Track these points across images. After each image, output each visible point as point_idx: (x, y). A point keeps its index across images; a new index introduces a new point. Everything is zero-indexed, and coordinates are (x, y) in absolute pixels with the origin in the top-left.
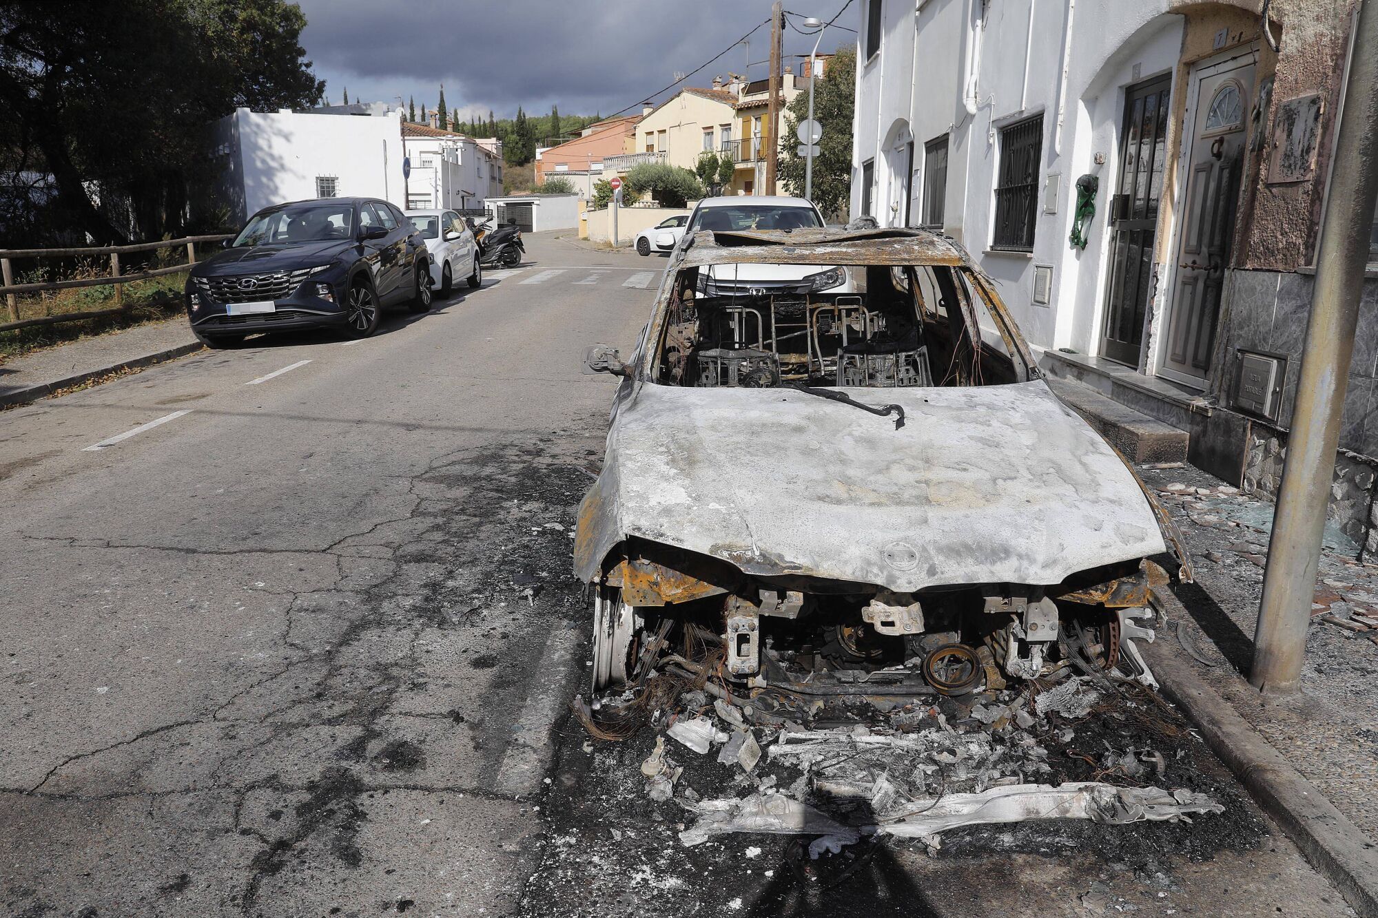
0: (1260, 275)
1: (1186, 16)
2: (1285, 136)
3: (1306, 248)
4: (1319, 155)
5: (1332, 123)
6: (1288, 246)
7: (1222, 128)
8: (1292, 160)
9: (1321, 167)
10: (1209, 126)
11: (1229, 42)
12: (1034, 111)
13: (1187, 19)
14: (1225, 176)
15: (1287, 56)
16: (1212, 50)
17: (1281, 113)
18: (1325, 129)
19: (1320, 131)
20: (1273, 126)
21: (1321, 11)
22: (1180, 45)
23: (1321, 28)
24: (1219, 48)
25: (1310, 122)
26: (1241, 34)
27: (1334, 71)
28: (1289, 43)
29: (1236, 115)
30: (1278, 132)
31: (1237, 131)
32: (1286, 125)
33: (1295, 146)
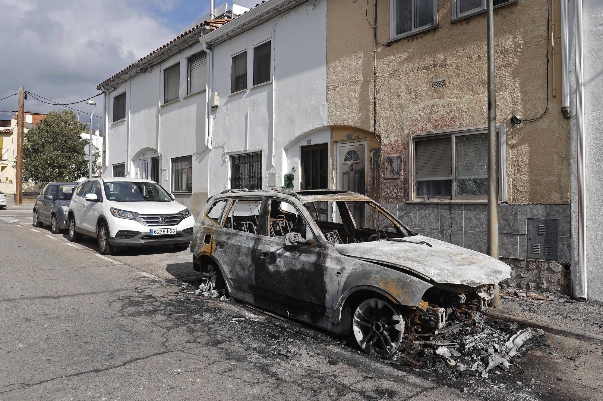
0: (390, 204)
1: (331, 128)
2: (389, 166)
3: (405, 196)
4: (404, 171)
5: (407, 163)
6: (397, 196)
7: (352, 162)
8: (394, 172)
9: (406, 175)
10: (345, 161)
11: (353, 138)
12: (255, 151)
13: (333, 128)
14: (357, 175)
15: (385, 144)
16: (346, 139)
17: (386, 159)
18: (405, 164)
19: (403, 165)
20: (384, 163)
21: (396, 134)
22: (330, 136)
23: (396, 138)
24: (349, 139)
25: (399, 163)
26: (358, 136)
27: (405, 150)
28: (385, 141)
29: (357, 158)
30: (386, 165)
31: (359, 163)
32: (389, 163)
33: (395, 169)
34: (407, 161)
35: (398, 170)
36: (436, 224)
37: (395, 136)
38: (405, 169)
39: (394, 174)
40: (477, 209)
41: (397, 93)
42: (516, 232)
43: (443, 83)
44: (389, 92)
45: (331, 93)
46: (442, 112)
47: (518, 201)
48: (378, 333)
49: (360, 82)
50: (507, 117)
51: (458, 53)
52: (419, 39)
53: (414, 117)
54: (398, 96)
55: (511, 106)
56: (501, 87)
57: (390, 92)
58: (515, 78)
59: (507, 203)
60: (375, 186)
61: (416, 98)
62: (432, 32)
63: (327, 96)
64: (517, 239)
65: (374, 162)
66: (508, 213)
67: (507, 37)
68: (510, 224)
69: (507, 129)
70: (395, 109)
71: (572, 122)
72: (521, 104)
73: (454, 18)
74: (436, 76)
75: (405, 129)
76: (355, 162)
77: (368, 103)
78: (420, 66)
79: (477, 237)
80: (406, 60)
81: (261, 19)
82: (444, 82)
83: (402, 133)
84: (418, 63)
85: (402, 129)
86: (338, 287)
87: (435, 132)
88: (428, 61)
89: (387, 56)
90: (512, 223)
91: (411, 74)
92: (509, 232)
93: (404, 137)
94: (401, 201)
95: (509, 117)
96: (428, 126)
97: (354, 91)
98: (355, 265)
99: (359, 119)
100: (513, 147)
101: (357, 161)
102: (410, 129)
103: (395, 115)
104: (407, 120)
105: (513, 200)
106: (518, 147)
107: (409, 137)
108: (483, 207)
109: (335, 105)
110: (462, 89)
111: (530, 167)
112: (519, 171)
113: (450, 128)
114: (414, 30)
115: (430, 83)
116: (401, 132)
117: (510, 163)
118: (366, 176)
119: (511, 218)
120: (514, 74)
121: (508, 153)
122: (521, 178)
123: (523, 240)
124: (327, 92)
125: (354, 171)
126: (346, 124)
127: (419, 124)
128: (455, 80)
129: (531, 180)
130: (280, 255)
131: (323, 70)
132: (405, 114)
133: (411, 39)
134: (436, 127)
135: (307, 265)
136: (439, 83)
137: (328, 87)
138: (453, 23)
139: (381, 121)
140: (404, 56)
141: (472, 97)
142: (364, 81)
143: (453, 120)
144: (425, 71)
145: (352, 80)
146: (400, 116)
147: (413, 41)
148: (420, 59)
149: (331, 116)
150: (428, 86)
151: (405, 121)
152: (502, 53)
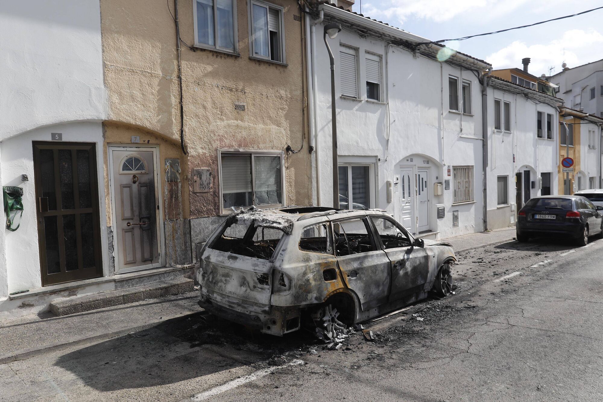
0: (202, 219)
1: (103, 123)
2: (198, 179)
3: (215, 209)
4: (213, 185)
5: (217, 177)
6: (208, 210)
7: (134, 172)
8: (204, 186)
9: (215, 188)
10: (123, 170)
11: (141, 142)
13: (106, 125)
14: (143, 189)
15: (192, 156)
17: (195, 172)
18: (214, 178)
19: (212, 179)
20: (192, 175)
21: (203, 146)
22: (101, 134)
23: (204, 151)
25: (208, 176)
26: (149, 141)
27: (213, 163)
28: (192, 152)
29: (142, 167)
30: (195, 178)
31: (145, 174)
32: (198, 176)
33: (204, 182)
34: (216, 174)
35: (207, 184)
37: (202, 148)
38: (214, 182)
39: (203, 187)
41: (203, 104)
43: (242, 108)
44: (195, 102)
45: (111, 75)
46: (244, 133)
49: (158, 77)
50: (284, 147)
51: (253, 87)
52: (223, 58)
53: (221, 133)
54: (205, 107)
55: (286, 139)
56: (280, 124)
57: (196, 100)
58: (287, 120)
60: (174, 201)
61: (222, 115)
62: (234, 59)
63: (104, 78)
65: (171, 174)
67: (282, 88)
69: (285, 155)
70: (202, 120)
71: (313, 155)
72: (290, 139)
73: (251, 56)
74: (238, 100)
75: (212, 142)
76: (139, 172)
77: (170, 105)
78: (224, 85)
79: (272, 236)
80: (212, 74)
82: (244, 107)
83: (210, 146)
84: (222, 82)
85: (210, 142)
87: (240, 150)
88: (231, 84)
89: (191, 60)
91: (216, 89)
93: (212, 151)
94: (212, 215)
95: (285, 147)
96: (234, 144)
97: (150, 85)
99: (159, 121)
100: (287, 168)
101: (143, 171)
102: (218, 144)
103: (202, 126)
104: (214, 134)
106: (290, 169)
107: (218, 151)
109: (120, 94)
110: (257, 118)
111: (295, 183)
112: (291, 186)
113: (250, 148)
114: (217, 47)
115: (233, 104)
116: (208, 145)
117: (287, 180)
118: (156, 189)
120: (286, 117)
121: (285, 173)
122: (291, 190)
124: (104, 73)
125: (138, 182)
126: (139, 123)
127: (226, 141)
128: (251, 108)
129: (296, 192)
131: (97, 38)
132: (211, 128)
133: (215, 54)
134: (240, 146)
136: (240, 107)
137: (105, 65)
138: (250, 59)
140: (209, 68)
141: (263, 126)
142: (163, 78)
143: (253, 142)
144: (229, 92)
145: (146, 71)
146: (207, 129)
147: (217, 57)
148: (224, 78)
149: (113, 108)
150: (232, 106)
151: (212, 135)
152: (280, 99)
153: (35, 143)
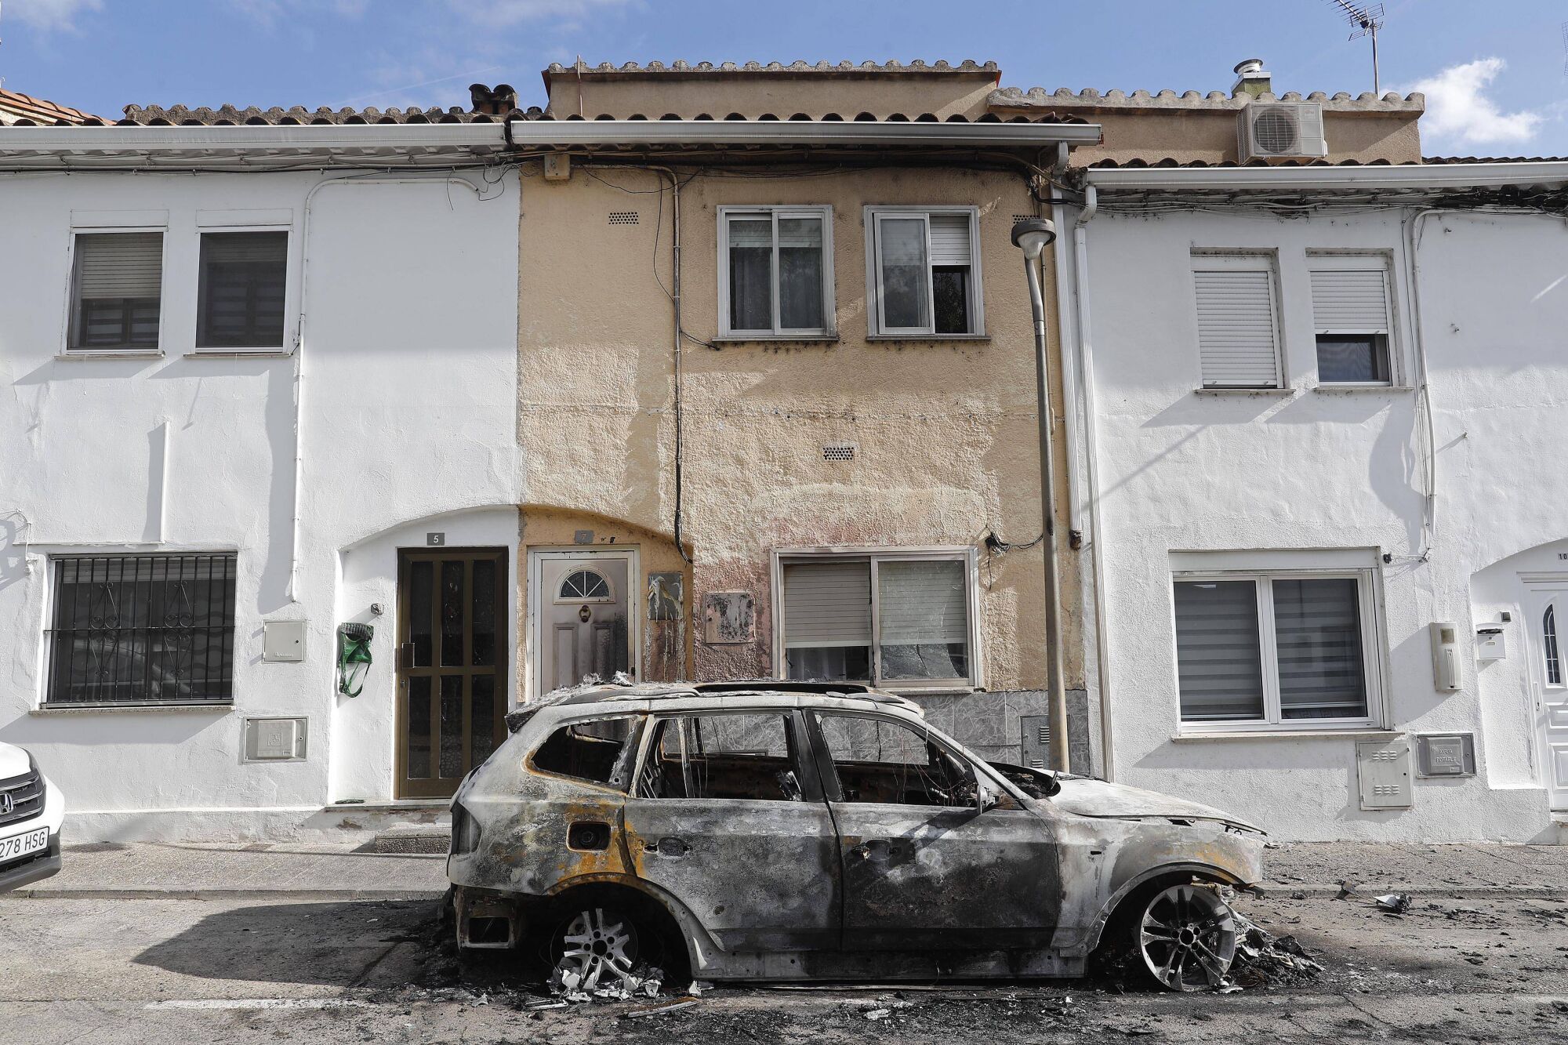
1: (520, 509)
2: (718, 614)
4: (757, 628)
5: (766, 611)
7: (585, 599)
8: (731, 630)
9: (762, 635)
10: (562, 595)
11: (596, 540)
12: (198, 548)
13: (524, 512)
14: (602, 634)
15: (704, 565)
16: (572, 542)
17: (709, 599)
18: (760, 613)
19: (755, 614)
20: (701, 607)
21: (733, 545)
22: (517, 530)
23: (736, 554)
24: (582, 541)
25: (744, 608)
26: (613, 539)
27: (759, 580)
28: (702, 557)
29: (603, 590)
30: (709, 612)
31: (608, 603)
32: (718, 608)
33: (733, 622)
34: (765, 605)
35: (741, 625)
36: (841, 739)
37: (731, 549)
38: (759, 623)
39: (730, 633)
40: (929, 705)
41: (737, 455)
42: (1003, 742)
43: (848, 454)
44: (715, 450)
45: (532, 422)
46: (850, 511)
47: (1002, 686)
48: (1190, 946)
49: (628, 413)
50: (978, 536)
51: (880, 402)
52: (792, 352)
53: (783, 513)
54: (740, 462)
55: (985, 517)
56: (965, 480)
57: (718, 449)
58: (991, 470)
59: (983, 690)
60: (665, 659)
61: (786, 474)
62: (823, 348)
63: (518, 429)
64: (1005, 754)
65: (661, 604)
66: (989, 709)
67: (973, 394)
68: (992, 728)
69: (980, 557)
70: (732, 490)
71: (1084, 556)
72: (1001, 516)
73: (873, 333)
74: (833, 437)
75: (758, 535)
76: (595, 599)
77: (656, 465)
78: (795, 409)
80: (761, 390)
81: (247, 158)
82: (851, 452)
83: (750, 544)
84: (788, 402)
85: (752, 535)
86: (1096, 881)
87: (835, 550)
88: (815, 404)
89: (709, 369)
90: (996, 726)
91: (772, 420)
92: (992, 743)
93: (757, 554)
95: (981, 538)
96: (818, 535)
97: (611, 430)
98: (1127, 831)
99: (627, 499)
100: (990, 589)
101: (604, 599)
102: (772, 537)
103: (732, 503)
104: (764, 518)
105: (993, 684)
106: (999, 591)
107: (772, 554)
108: (941, 700)
109: (548, 455)
110: (890, 472)
111: (1019, 627)
112: (1001, 634)
113: (866, 544)
114: (778, 331)
115: (819, 447)
116: (747, 542)
117: (987, 618)
118: (630, 634)
119: (993, 717)
120: (988, 462)
121: (982, 601)
122: (1005, 646)
123: (1014, 755)
124: (518, 420)
125: (591, 620)
126: (583, 505)
127: (794, 530)
128: (874, 452)
129: (1022, 650)
130: (926, 841)
131: (509, 362)
132: (757, 503)
133: (772, 347)
135: (1012, 849)
136: (840, 451)
137: (520, 407)
138: (871, 342)
139: (691, 511)
140: (755, 379)
141: (910, 490)
142: (641, 413)
143: (874, 530)
144: (808, 421)
145: (604, 404)
146: (746, 507)
147: (776, 352)
148: (794, 394)
149: (532, 481)
150: (815, 452)
151: (759, 519)
152: (967, 420)
153: (402, 553)
